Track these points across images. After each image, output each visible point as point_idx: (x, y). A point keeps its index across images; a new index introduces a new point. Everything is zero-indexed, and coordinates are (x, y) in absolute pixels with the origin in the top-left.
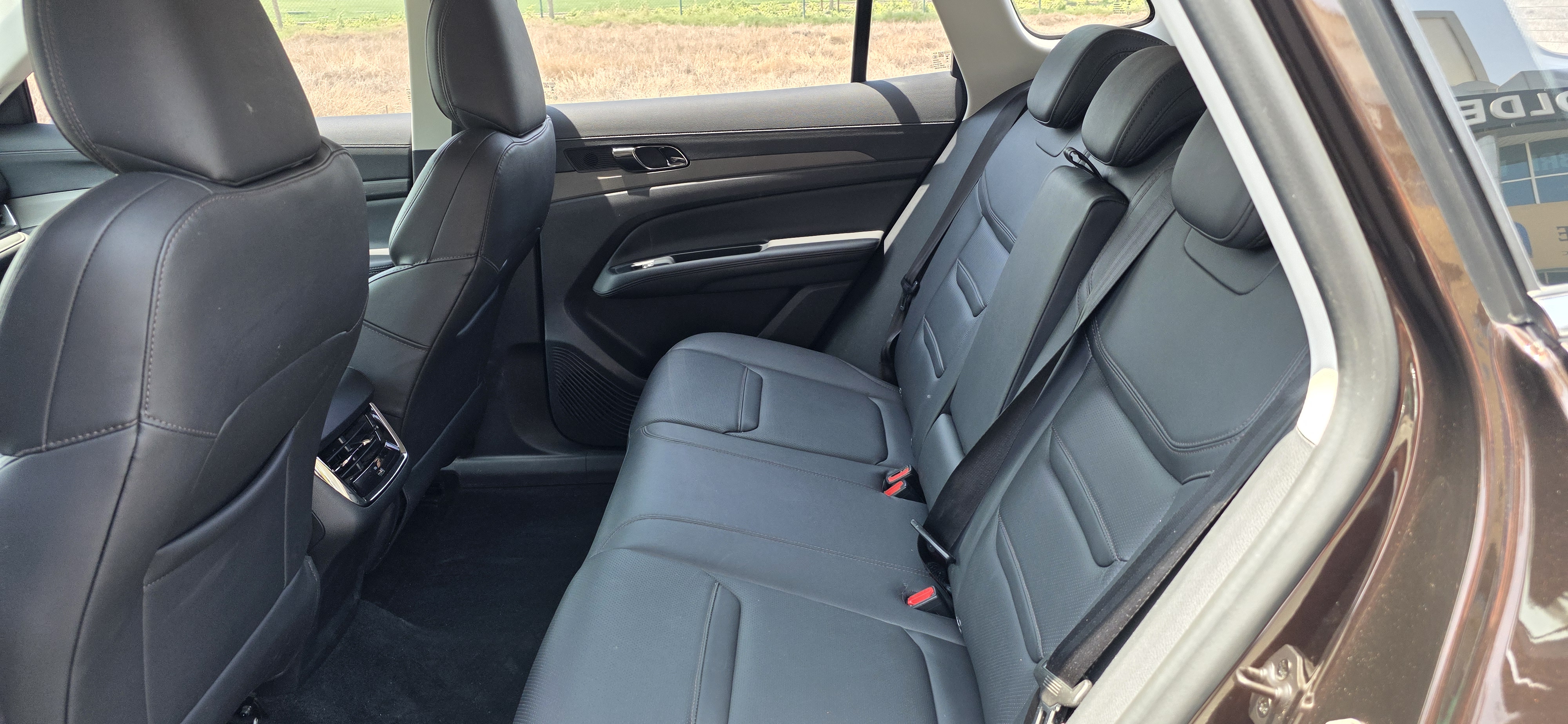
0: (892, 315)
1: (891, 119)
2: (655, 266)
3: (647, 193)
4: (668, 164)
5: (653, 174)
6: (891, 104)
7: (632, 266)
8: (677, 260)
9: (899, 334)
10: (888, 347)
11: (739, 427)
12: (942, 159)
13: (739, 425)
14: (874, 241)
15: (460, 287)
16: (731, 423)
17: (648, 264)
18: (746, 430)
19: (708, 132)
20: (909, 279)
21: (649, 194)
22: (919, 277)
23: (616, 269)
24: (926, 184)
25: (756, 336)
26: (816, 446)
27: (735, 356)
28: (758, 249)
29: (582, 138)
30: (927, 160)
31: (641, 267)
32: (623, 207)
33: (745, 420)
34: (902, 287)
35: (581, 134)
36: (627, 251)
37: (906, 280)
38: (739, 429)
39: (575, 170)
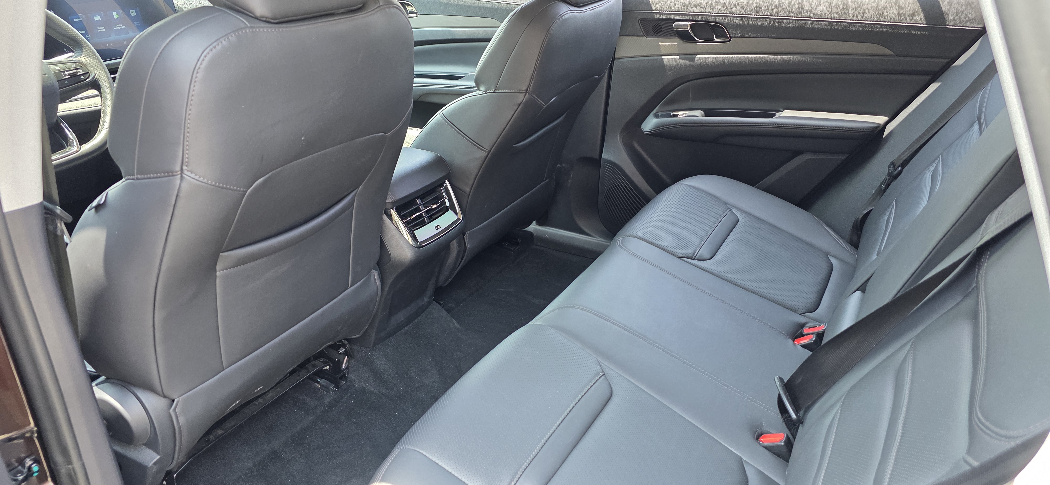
0: (874, 191)
1: (920, 20)
2: (687, 116)
3: (693, 60)
4: (715, 38)
5: (701, 46)
6: (921, 7)
7: (672, 114)
8: (707, 114)
9: (872, 209)
10: (861, 216)
11: (695, 256)
12: (959, 62)
13: (696, 254)
14: (876, 125)
15: (512, 113)
16: (690, 252)
17: (683, 115)
18: (700, 259)
19: (750, 15)
20: (895, 163)
21: (694, 61)
22: (904, 164)
23: (660, 114)
24: (939, 82)
25: (753, 186)
26: (753, 287)
27: (725, 198)
28: (772, 116)
29: (653, 12)
30: (946, 61)
31: (677, 116)
32: (675, 68)
33: (704, 252)
34: (889, 169)
35: (653, 8)
36: (672, 101)
37: (893, 164)
38: (694, 257)
39: (644, 36)
